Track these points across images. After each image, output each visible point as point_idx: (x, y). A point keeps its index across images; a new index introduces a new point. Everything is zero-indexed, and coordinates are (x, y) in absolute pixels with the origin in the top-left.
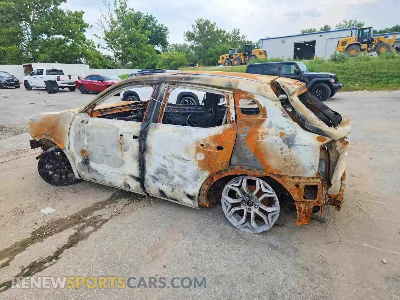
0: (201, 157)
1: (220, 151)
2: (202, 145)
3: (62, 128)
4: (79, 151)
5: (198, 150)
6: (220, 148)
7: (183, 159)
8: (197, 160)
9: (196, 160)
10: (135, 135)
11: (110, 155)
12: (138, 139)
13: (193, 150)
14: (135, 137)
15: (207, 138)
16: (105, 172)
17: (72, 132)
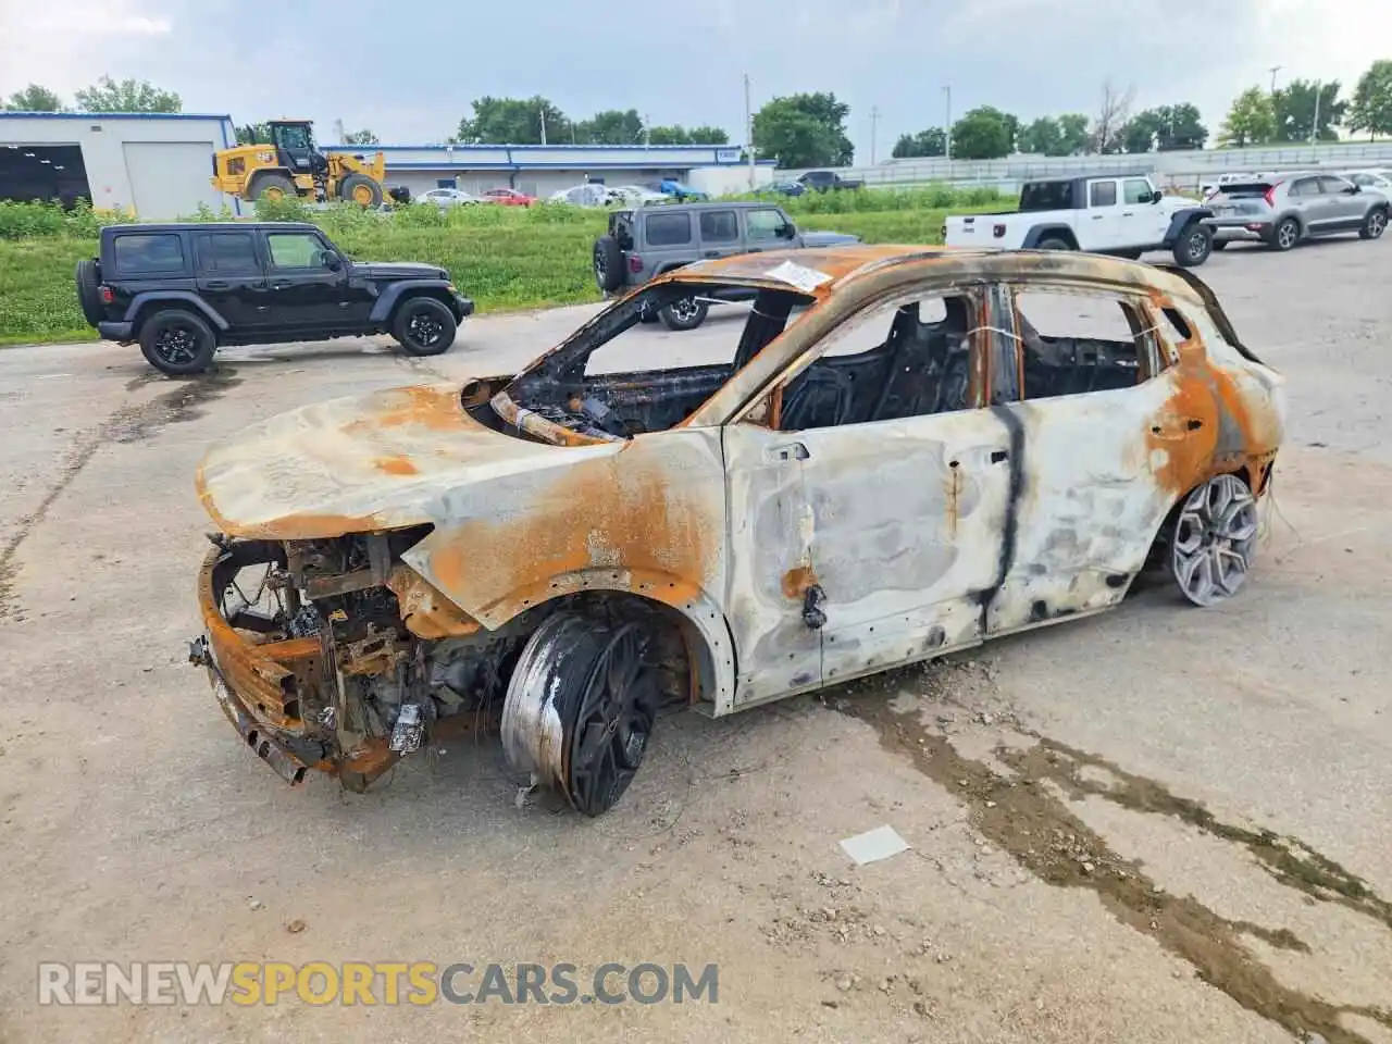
0: (1161, 458)
1: (1196, 432)
2: (1156, 430)
3: (691, 507)
4: (773, 583)
5: (1152, 445)
6: (1194, 425)
7: (1118, 481)
8: (1153, 469)
9: (1150, 473)
10: (998, 450)
11: (907, 549)
12: (1005, 461)
13: (1142, 448)
14: (997, 457)
15: (1161, 409)
16: (905, 616)
17: (743, 514)
